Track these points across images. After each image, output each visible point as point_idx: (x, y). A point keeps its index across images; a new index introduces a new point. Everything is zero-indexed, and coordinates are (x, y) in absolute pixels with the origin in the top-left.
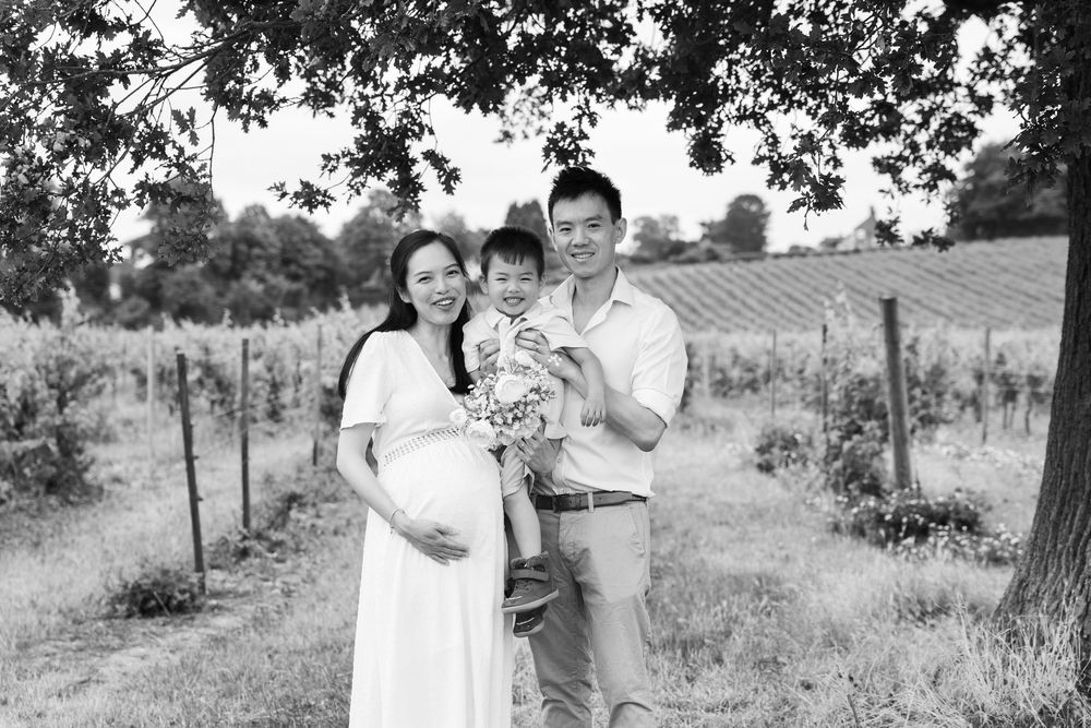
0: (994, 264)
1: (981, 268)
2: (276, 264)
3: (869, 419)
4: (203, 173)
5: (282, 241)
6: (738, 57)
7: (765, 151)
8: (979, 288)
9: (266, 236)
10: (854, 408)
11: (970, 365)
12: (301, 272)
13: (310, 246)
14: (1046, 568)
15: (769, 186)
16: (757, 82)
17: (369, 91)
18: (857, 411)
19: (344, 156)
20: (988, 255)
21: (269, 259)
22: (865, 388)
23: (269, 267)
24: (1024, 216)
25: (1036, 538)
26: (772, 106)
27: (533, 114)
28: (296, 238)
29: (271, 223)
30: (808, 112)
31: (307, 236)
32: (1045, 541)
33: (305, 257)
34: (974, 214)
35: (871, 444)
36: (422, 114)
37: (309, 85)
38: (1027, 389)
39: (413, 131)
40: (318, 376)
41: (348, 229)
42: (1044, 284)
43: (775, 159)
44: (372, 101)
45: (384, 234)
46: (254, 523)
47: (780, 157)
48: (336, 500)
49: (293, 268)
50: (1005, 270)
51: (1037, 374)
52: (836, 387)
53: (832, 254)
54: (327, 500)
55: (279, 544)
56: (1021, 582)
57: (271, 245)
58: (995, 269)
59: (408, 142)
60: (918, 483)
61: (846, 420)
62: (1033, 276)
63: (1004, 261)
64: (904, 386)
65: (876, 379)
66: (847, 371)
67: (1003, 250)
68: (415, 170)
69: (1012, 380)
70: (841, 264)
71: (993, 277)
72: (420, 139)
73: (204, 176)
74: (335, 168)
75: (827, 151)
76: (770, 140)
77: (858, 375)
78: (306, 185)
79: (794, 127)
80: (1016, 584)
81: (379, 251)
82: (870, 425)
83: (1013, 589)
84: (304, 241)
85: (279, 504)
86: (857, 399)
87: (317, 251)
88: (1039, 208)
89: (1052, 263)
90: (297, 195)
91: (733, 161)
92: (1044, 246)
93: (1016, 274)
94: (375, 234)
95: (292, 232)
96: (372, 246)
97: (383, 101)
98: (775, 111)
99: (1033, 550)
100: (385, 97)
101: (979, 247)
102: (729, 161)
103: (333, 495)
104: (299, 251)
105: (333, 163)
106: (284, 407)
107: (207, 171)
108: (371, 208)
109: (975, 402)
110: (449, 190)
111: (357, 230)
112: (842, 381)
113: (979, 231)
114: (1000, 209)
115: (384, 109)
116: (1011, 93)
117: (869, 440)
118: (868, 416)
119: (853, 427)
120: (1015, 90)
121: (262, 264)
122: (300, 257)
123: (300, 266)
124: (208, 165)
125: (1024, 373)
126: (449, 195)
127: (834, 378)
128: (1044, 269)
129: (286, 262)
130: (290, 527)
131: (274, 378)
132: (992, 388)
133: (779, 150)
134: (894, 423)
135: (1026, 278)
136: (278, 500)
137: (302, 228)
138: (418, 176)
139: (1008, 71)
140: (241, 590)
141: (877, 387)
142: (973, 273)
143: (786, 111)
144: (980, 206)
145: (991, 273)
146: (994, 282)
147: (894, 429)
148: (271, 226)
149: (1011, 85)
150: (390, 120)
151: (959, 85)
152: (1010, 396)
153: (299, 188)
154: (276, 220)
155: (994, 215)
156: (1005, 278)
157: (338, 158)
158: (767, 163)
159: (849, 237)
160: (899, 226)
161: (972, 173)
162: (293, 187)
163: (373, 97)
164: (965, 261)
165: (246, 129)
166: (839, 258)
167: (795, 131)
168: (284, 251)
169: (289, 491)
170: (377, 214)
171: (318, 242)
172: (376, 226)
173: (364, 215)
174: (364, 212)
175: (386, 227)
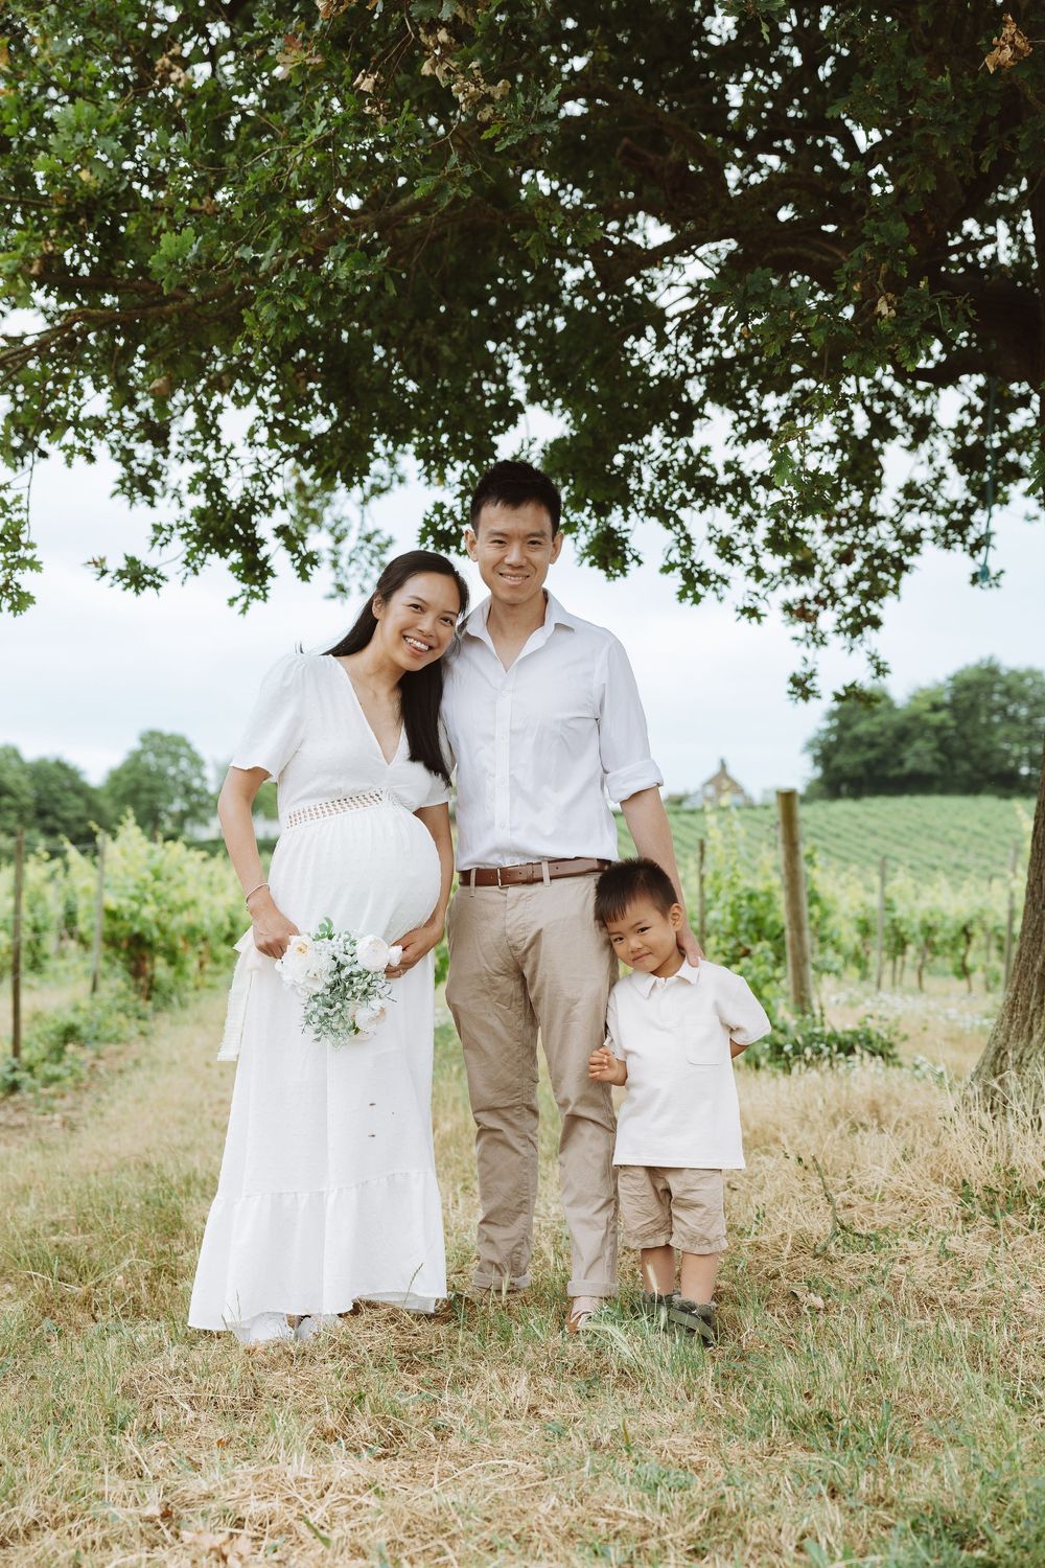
0: (860, 826)
1: (846, 830)
2: (29, 816)
3: (759, 940)
4: (18, 506)
5: (37, 788)
6: (642, 450)
7: (675, 556)
8: (844, 853)
9: (18, 782)
10: (741, 927)
11: (851, 914)
12: (59, 825)
13: (71, 795)
14: (1030, 1029)
15: (680, 600)
16: (663, 482)
17: (210, 452)
18: (746, 931)
19: (179, 527)
20: (855, 816)
21: (21, 810)
22: (755, 904)
23: (21, 819)
24: (893, 772)
25: (1016, 996)
26: (683, 502)
27: (371, 564)
28: (53, 786)
29: (25, 768)
30: (729, 510)
31: (67, 783)
32: (1029, 998)
33: (65, 808)
34: (838, 769)
35: (762, 968)
36: (275, 477)
37: (125, 471)
38: (921, 938)
39: (262, 506)
40: (99, 896)
41: (115, 777)
42: (916, 849)
43: (688, 566)
44: (213, 465)
45: (158, 783)
46: (25, 1054)
47: (693, 564)
48: (119, 1041)
49: (49, 821)
50: (874, 833)
51: (930, 922)
52: (720, 904)
53: (676, 813)
54: (108, 1041)
55: (56, 1079)
56: (999, 1050)
57: (24, 793)
58: (862, 832)
59: (254, 519)
60: (822, 1008)
61: (732, 943)
62: (905, 840)
63: (872, 823)
64: (805, 900)
65: (769, 894)
66: (733, 884)
67: (872, 810)
68: (263, 552)
69: (902, 929)
70: (687, 824)
71: (859, 841)
72: (270, 515)
73: (19, 510)
74: (167, 540)
75: (748, 560)
76: (683, 542)
77: (746, 889)
78: (132, 561)
79: (711, 527)
80: (992, 1053)
81: (152, 802)
82: (763, 948)
83: (988, 1060)
84: (63, 789)
85: (53, 1037)
86: (745, 917)
87: (79, 802)
88: (910, 763)
89: (925, 826)
90: (121, 574)
91: (640, 562)
92: (918, 806)
93: (886, 838)
94: (147, 782)
95: (49, 779)
96: (144, 796)
97: (226, 465)
98: (689, 509)
99: (1013, 1011)
100: (229, 461)
101: (844, 807)
102: (635, 563)
103: (115, 1036)
104: (57, 801)
105: (165, 534)
106: (46, 957)
107: (23, 504)
108: (143, 752)
109: (858, 960)
110: (304, 576)
111: (126, 778)
112: (727, 897)
113: (844, 788)
114: (867, 764)
115: (227, 476)
116: (942, 530)
117: (759, 965)
118: (760, 934)
119: (741, 951)
120: (947, 528)
121: (13, 815)
122: (57, 808)
123: (57, 818)
124: (25, 497)
125: (916, 921)
126: (305, 583)
127: (717, 894)
128: (918, 832)
129: (41, 814)
130: (68, 1061)
131: (35, 919)
132: (878, 940)
133: (693, 557)
134: (792, 939)
135: (898, 843)
136: (53, 1032)
137: (61, 774)
138: (266, 559)
139: (941, 503)
140: (12, 1123)
141: (770, 902)
142: (838, 836)
143: (702, 509)
144: (845, 760)
145: (857, 836)
146: (862, 846)
147: (793, 946)
148: (24, 772)
149: (942, 522)
150: (234, 491)
151: (883, 518)
152: (899, 944)
153: (123, 565)
154: (31, 765)
155: (861, 771)
156: (872, 842)
157: (172, 529)
158: (678, 570)
159: (696, 794)
160: (815, 680)
161: (835, 722)
162: (116, 563)
163: (215, 461)
164: (828, 823)
165: (69, 463)
166: (685, 818)
167: (713, 532)
168: (39, 800)
169: (66, 1024)
170: (150, 759)
171: (81, 790)
172: (149, 773)
173: (135, 759)
174: (136, 757)
175: (161, 775)
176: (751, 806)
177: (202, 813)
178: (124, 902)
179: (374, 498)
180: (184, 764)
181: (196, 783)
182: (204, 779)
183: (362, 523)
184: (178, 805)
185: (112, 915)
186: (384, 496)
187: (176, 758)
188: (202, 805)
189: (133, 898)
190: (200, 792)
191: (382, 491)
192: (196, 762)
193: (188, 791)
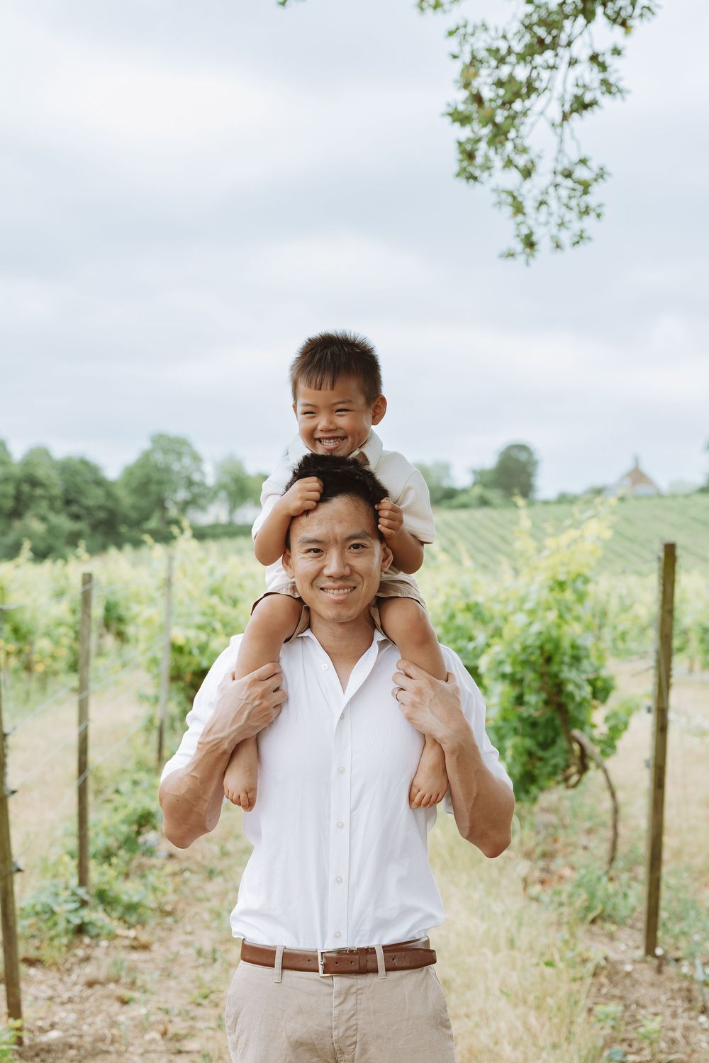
2: (59, 504)
5: (64, 481)
9: (49, 476)
12: (83, 512)
13: (93, 487)
21: (51, 500)
23: (51, 507)
28: (79, 479)
29: (54, 465)
31: (89, 477)
33: (87, 498)
40: (165, 628)
41: (129, 472)
45: (165, 477)
49: (74, 509)
57: (54, 485)
81: (159, 493)
84: (86, 482)
87: (100, 492)
94: (156, 476)
95: (75, 473)
96: (152, 489)
104: (81, 491)
108: (153, 451)
111: (138, 472)
121: (45, 503)
122: (81, 497)
123: (81, 506)
129: (68, 502)
137: (85, 469)
148: (53, 467)
154: (60, 462)
159: (614, 486)
168: (66, 491)
170: (159, 458)
171: (100, 482)
172: (158, 469)
173: (146, 458)
174: (146, 456)
175: (167, 470)
176: (660, 495)
177: (202, 501)
178: (192, 633)
179: (575, 115)
180: (187, 461)
181: (196, 477)
182: (202, 473)
183: (560, 151)
184: (182, 495)
185: (178, 650)
186: (587, 114)
187: (179, 455)
188: (204, 496)
189: (200, 628)
190: (201, 484)
191: (586, 106)
192: (197, 459)
193: (190, 483)
